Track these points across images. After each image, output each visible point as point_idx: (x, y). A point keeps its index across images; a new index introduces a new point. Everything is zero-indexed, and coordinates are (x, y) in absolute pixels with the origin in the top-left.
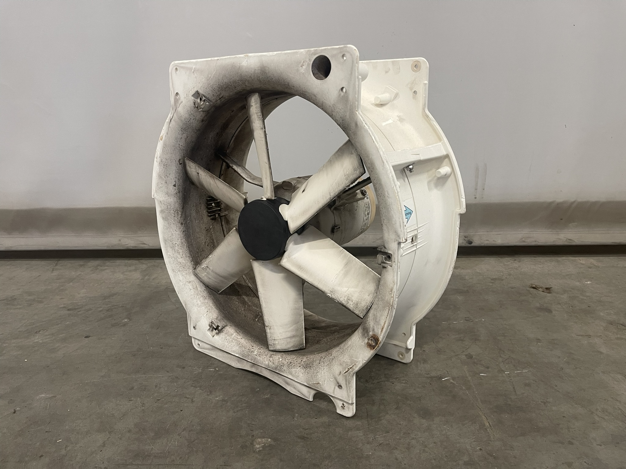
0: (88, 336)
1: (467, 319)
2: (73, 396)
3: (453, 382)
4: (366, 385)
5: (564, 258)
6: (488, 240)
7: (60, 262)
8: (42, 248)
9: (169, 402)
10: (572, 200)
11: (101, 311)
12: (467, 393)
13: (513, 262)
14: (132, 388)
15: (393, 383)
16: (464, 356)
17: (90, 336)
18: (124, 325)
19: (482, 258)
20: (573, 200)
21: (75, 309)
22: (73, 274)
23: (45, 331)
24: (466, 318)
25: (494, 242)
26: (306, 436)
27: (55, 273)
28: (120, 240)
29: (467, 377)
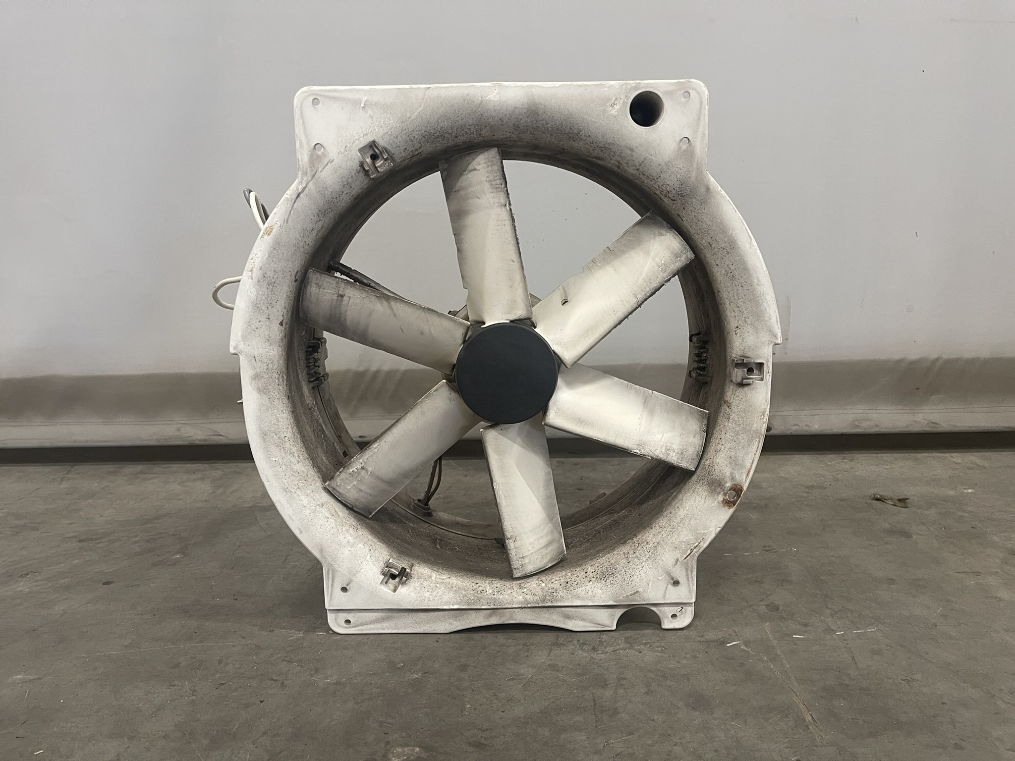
0: (109, 582)
1: (767, 548)
2: (71, 678)
3: (746, 649)
4: (592, 655)
5: (926, 454)
6: (797, 425)
7: (76, 467)
8: (47, 444)
9: (241, 687)
10: (934, 356)
11: (136, 542)
12: (772, 666)
13: (841, 460)
14: (177, 666)
15: (640, 652)
16: (764, 607)
17: (112, 582)
18: (175, 563)
19: (788, 456)
20: (936, 356)
21: (92, 539)
22: (95, 485)
23: (37, 574)
24: (765, 547)
25: (807, 428)
26: (483, 741)
27: (65, 485)
28: (179, 429)
29: (770, 640)
